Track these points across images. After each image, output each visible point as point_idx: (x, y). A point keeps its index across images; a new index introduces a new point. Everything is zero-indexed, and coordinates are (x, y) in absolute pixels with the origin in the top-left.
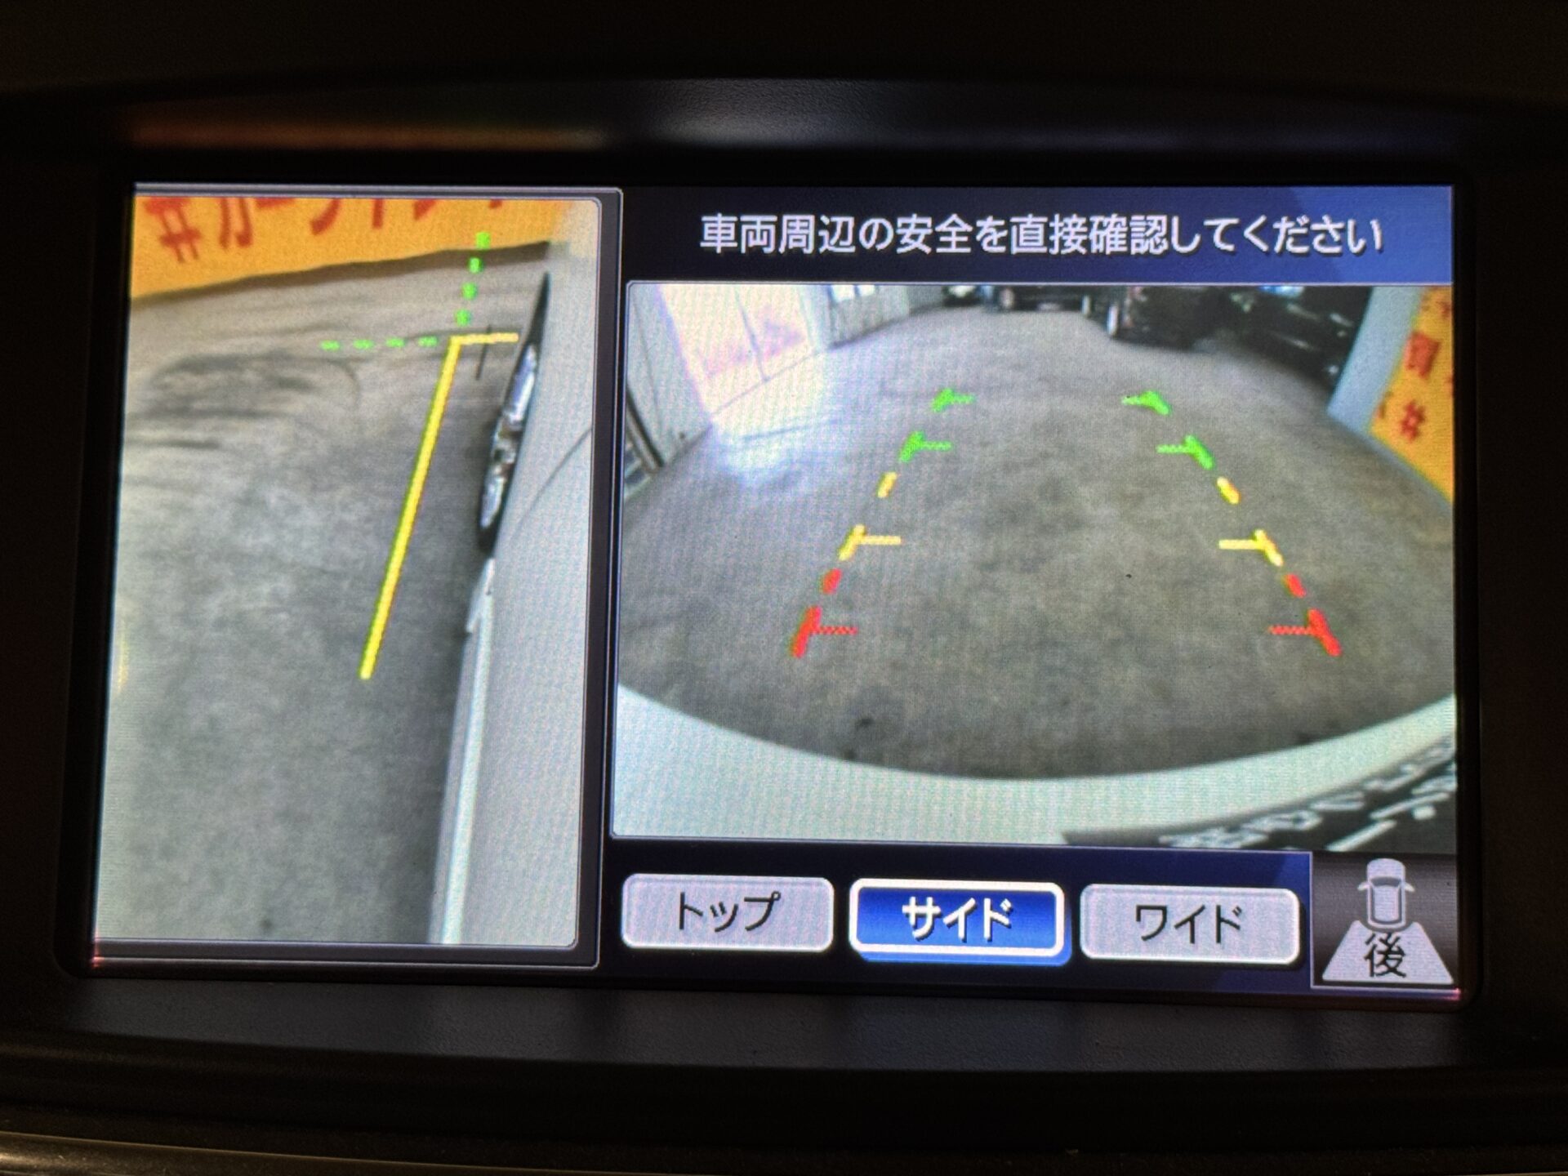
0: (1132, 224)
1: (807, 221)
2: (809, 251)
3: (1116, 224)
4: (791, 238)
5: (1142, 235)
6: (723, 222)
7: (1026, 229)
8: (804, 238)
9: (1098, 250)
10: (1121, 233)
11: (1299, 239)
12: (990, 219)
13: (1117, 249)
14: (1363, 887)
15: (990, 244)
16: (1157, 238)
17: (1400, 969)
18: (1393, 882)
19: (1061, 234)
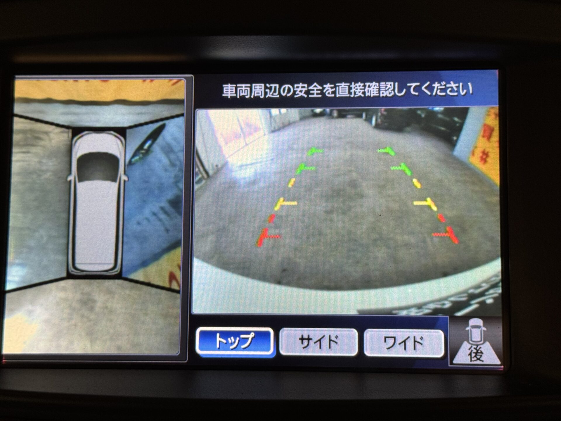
0: (380, 85)
1: (261, 86)
2: (262, 97)
3: (375, 86)
4: (256, 92)
5: (384, 89)
6: (231, 87)
7: (342, 88)
8: (260, 92)
9: (368, 95)
10: (376, 89)
11: (442, 90)
12: (329, 84)
13: (375, 95)
14: (467, 329)
15: (329, 93)
16: (390, 90)
17: (481, 359)
18: (478, 327)
19: (355, 89)
